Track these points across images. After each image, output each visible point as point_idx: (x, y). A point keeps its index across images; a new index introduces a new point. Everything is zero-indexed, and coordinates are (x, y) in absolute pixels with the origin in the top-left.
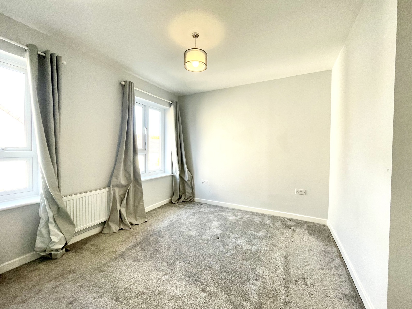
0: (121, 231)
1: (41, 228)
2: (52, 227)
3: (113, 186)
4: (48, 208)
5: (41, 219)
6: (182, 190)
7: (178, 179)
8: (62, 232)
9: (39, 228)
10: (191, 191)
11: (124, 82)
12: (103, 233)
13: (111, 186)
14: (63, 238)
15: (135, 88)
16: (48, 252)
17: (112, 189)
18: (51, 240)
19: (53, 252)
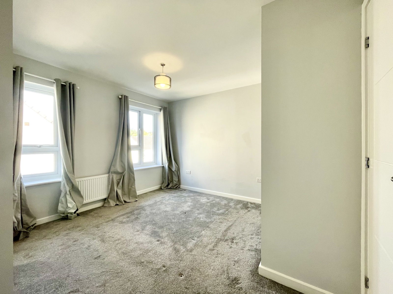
0: (117, 206)
1: (62, 198)
2: (68, 197)
3: (111, 172)
4: (66, 185)
5: (62, 192)
6: (170, 179)
7: (167, 170)
8: (75, 202)
9: (60, 198)
10: (177, 180)
11: (121, 96)
12: (104, 206)
13: (110, 173)
14: (75, 206)
15: (129, 99)
16: (66, 214)
17: (111, 175)
18: (68, 206)
19: (69, 215)
